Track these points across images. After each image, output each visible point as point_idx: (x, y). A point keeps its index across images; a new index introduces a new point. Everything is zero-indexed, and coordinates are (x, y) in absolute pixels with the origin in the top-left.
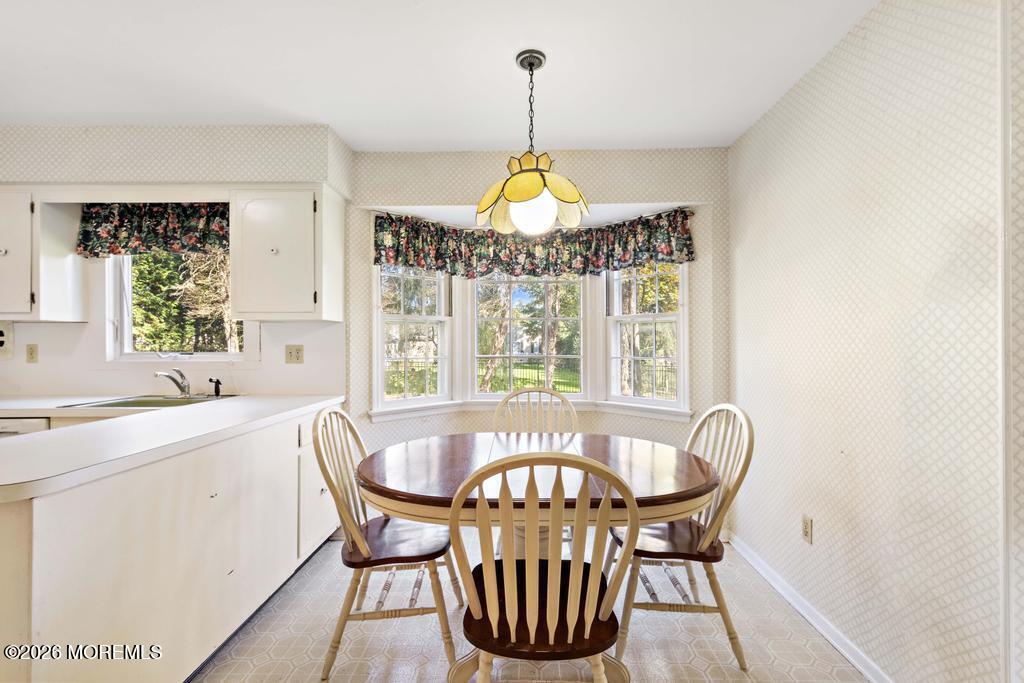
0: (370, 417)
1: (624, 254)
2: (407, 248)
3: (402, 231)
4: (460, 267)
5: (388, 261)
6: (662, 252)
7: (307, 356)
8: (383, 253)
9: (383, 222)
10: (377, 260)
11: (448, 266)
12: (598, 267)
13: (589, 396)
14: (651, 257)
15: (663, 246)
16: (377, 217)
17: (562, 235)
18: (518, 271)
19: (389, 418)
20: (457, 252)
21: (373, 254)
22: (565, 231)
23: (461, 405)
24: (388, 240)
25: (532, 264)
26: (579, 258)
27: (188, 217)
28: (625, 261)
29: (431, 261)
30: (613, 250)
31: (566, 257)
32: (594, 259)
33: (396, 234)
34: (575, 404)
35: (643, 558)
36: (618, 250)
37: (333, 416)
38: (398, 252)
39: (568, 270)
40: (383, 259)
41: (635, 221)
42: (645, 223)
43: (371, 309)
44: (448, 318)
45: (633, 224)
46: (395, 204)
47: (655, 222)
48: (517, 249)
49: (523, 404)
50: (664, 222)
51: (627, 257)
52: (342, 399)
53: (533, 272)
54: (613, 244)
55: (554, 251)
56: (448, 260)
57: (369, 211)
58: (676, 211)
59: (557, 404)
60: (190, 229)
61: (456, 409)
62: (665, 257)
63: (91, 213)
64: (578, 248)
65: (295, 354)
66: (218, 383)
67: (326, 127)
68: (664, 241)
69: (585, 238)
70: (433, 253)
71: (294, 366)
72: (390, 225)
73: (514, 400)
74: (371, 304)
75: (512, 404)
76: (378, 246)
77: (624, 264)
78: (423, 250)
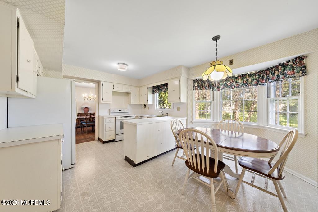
0: (192, 122)
1: (273, 77)
2: (201, 86)
3: (199, 82)
4: (216, 88)
5: (196, 89)
6: (289, 74)
7: (180, 109)
8: (195, 88)
9: (195, 81)
10: (194, 90)
11: (211, 88)
12: (263, 82)
13: (260, 124)
14: (284, 77)
15: (289, 72)
16: (194, 80)
17: (249, 75)
18: (234, 87)
19: (197, 123)
20: (214, 85)
21: (193, 88)
22: (249, 74)
23: (216, 122)
24: (196, 85)
25: (238, 85)
26: (255, 81)
27: (164, 86)
28: (274, 79)
29: (207, 88)
30: (269, 76)
31: (250, 81)
32: (262, 80)
33: (198, 83)
34: (243, 125)
35: (247, 169)
36: (271, 76)
37: (177, 121)
38: (198, 87)
39: (250, 85)
40: (195, 89)
41: (277, 65)
42: (282, 65)
43: (192, 100)
44: (212, 101)
45: (277, 66)
46: (198, 77)
47: (287, 64)
48: (233, 81)
49: (227, 123)
50: (291, 63)
51: (274, 78)
52: (186, 118)
53: (238, 87)
54: (269, 74)
55: (246, 80)
56: (211, 87)
57: (192, 79)
58: (296, 58)
59: (238, 124)
60: (164, 88)
61: (215, 123)
62: (290, 76)
63: (154, 87)
64: (255, 78)
65: (179, 109)
66: (167, 114)
67: (181, 66)
68: (290, 70)
69: (258, 74)
70: (208, 86)
71: (179, 111)
72: (197, 81)
73: (224, 122)
74: (192, 99)
75: (223, 123)
76: (194, 86)
77: (273, 81)
78: (204, 86)
